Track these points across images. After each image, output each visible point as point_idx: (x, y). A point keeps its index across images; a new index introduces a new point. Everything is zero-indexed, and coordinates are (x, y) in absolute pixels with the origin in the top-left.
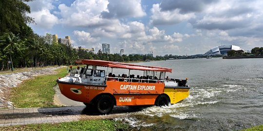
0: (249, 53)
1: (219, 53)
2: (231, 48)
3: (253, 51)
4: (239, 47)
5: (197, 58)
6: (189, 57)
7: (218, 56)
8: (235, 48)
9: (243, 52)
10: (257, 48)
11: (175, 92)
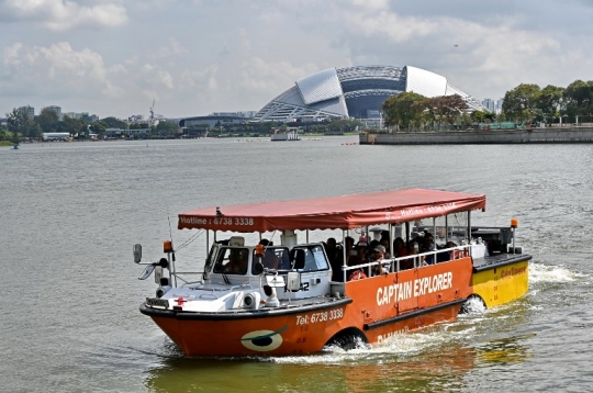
0: (490, 117)
1: (342, 110)
2: (403, 83)
3: (512, 103)
4: (443, 80)
5: (215, 134)
6: (166, 130)
7: (334, 127)
8: (426, 83)
9: (463, 106)
10: (529, 89)
11: (496, 279)
